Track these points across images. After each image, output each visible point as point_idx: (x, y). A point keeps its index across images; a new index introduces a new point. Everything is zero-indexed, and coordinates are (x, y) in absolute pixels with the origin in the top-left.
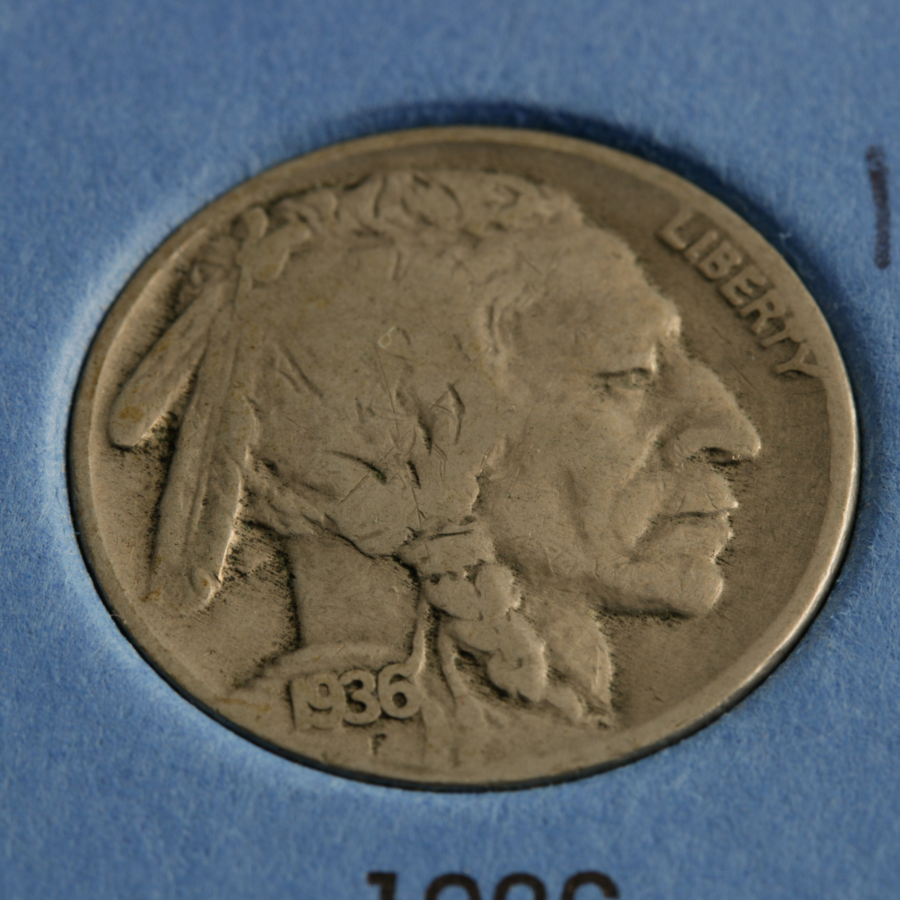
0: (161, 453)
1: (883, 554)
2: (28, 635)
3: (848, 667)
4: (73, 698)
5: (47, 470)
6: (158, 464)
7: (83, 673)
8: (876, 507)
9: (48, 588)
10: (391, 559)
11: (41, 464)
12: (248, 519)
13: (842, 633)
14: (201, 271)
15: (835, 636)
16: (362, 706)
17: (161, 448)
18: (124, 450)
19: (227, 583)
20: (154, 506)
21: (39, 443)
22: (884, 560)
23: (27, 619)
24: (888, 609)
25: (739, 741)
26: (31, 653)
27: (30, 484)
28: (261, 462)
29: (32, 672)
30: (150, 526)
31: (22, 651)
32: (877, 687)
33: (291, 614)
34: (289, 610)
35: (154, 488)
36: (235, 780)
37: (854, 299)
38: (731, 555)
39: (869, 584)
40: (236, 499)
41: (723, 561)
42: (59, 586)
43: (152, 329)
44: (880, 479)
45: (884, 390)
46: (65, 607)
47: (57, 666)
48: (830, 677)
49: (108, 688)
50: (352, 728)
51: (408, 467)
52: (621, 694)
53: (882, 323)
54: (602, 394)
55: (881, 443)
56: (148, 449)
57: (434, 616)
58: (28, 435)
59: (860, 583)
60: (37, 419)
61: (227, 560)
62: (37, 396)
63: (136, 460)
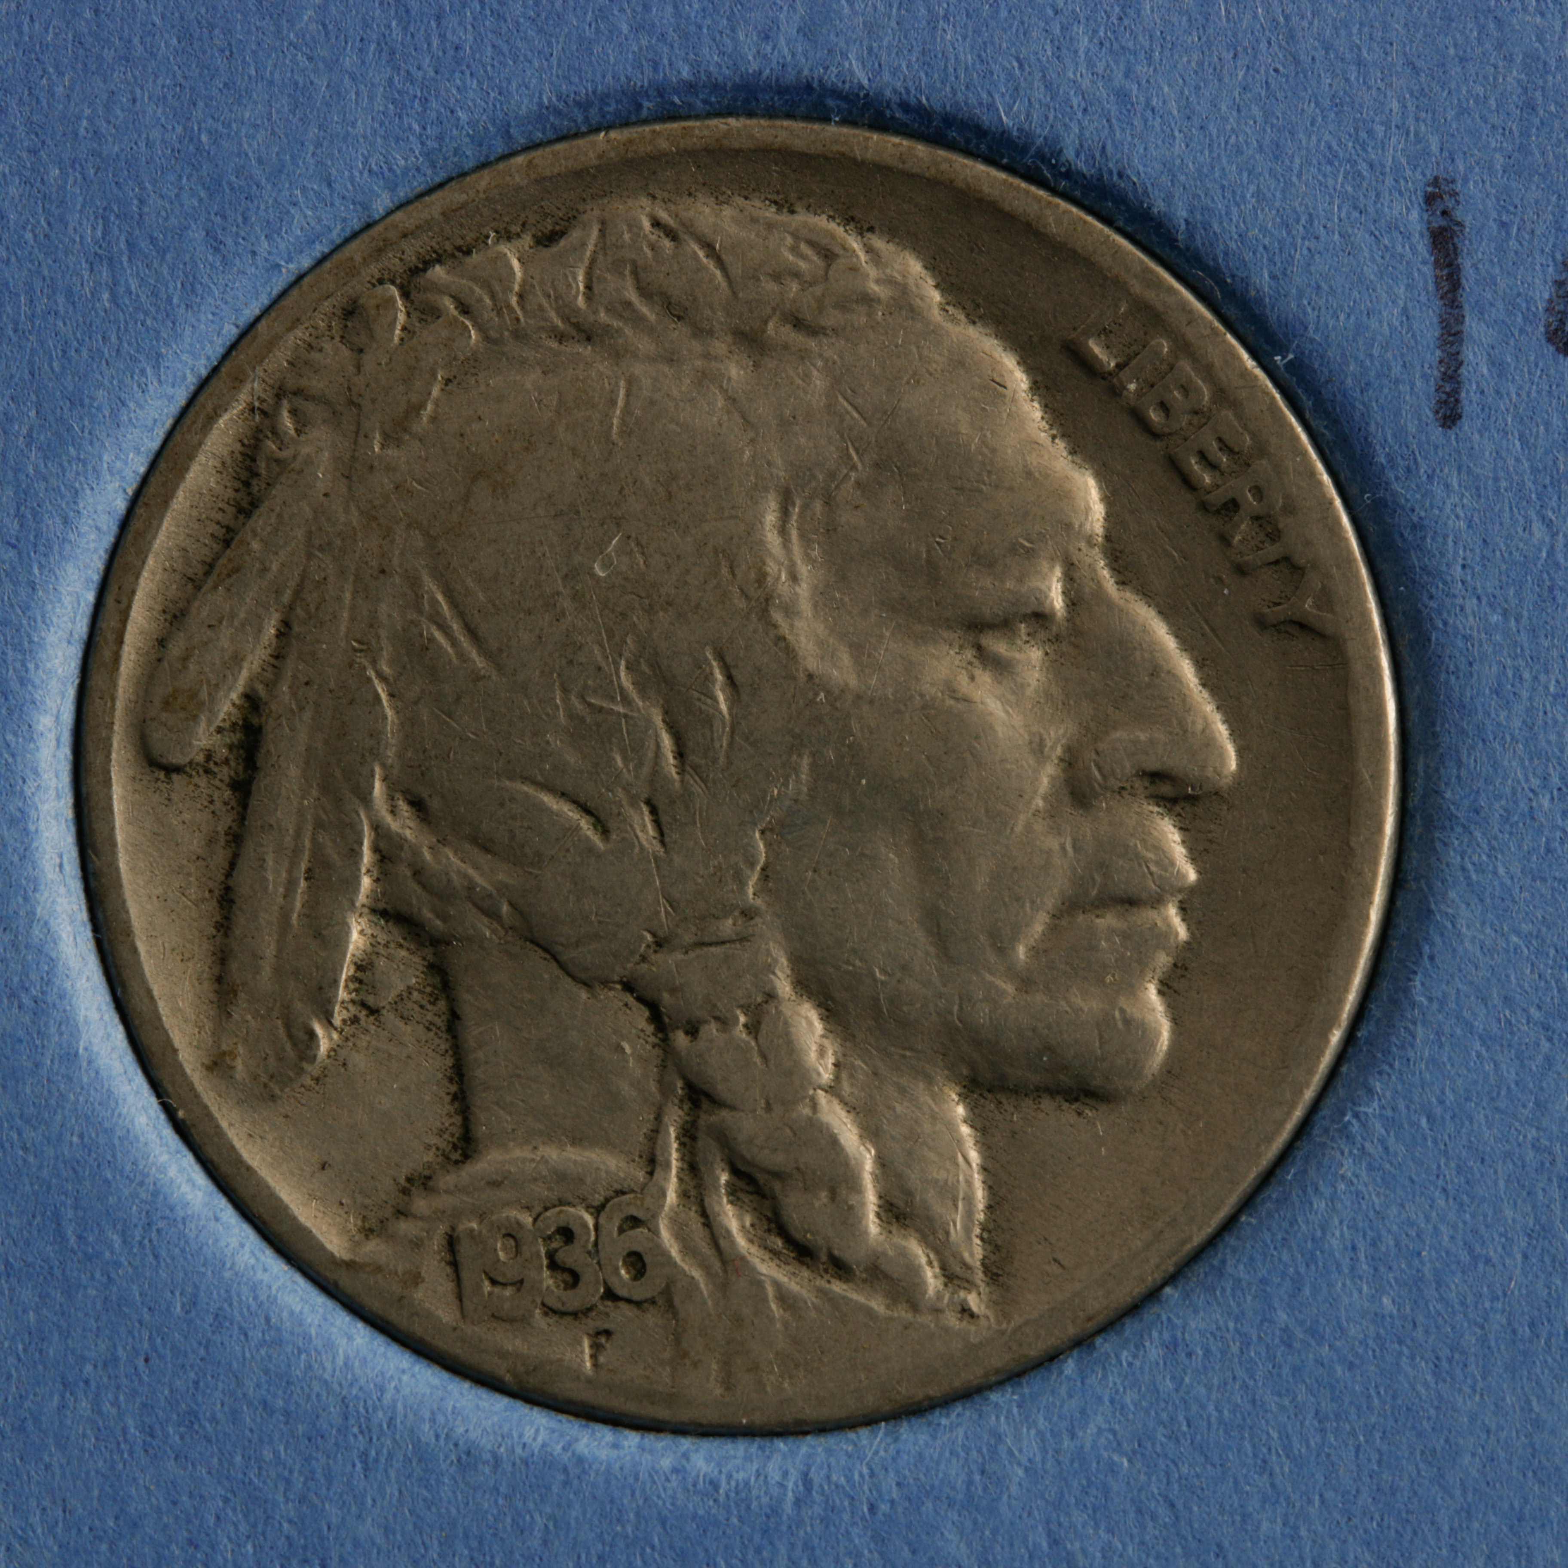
0: (232, 773)
1: (1434, 995)
2: (21, 1153)
3: (1371, 1213)
4: (98, 1275)
5: (42, 825)
6: (228, 793)
7: (115, 1226)
8: (1426, 897)
9: (52, 1061)
10: (619, 987)
11: (33, 814)
12: (381, 905)
13: (1363, 1147)
14: (293, 412)
15: (1351, 1152)
16: (574, 1278)
17: (233, 764)
18: (171, 770)
19: (346, 1029)
20: (223, 878)
21: (28, 773)
22: (1435, 1005)
23: (19, 1122)
24: (1441, 1102)
25: (1189, 1355)
26: (28, 1188)
27: (16, 859)
28: (398, 795)
29: (30, 1225)
30: (218, 918)
31: (11, 1186)
32: (1419, 1254)
33: (454, 1088)
34: (451, 1080)
35: (223, 843)
36: (366, 1430)
37: (1397, 487)
38: (1183, 976)
39: (1411, 1054)
40: (359, 870)
41: (1169, 987)
42: (70, 1057)
43: (212, 528)
44: (1433, 841)
45: (1444, 668)
46: (81, 1099)
47: (70, 1214)
48: (1342, 1235)
49: (156, 1257)
50: (556, 1318)
51: (645, 809)
52: (998, 1248)
53: (1445, 537)
54: (970, 663)
55: (1437, 770)
56: (211, 765)
57: (690, 1099)
58: (10, 760)
59: (1394, 1049)
60: (25, 728)
61: (346, 986)
62: (23, 682)
63: (191, 787)
